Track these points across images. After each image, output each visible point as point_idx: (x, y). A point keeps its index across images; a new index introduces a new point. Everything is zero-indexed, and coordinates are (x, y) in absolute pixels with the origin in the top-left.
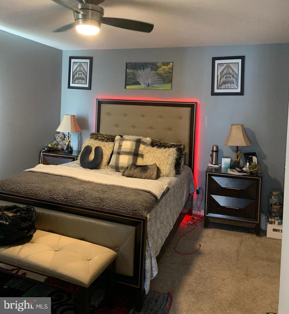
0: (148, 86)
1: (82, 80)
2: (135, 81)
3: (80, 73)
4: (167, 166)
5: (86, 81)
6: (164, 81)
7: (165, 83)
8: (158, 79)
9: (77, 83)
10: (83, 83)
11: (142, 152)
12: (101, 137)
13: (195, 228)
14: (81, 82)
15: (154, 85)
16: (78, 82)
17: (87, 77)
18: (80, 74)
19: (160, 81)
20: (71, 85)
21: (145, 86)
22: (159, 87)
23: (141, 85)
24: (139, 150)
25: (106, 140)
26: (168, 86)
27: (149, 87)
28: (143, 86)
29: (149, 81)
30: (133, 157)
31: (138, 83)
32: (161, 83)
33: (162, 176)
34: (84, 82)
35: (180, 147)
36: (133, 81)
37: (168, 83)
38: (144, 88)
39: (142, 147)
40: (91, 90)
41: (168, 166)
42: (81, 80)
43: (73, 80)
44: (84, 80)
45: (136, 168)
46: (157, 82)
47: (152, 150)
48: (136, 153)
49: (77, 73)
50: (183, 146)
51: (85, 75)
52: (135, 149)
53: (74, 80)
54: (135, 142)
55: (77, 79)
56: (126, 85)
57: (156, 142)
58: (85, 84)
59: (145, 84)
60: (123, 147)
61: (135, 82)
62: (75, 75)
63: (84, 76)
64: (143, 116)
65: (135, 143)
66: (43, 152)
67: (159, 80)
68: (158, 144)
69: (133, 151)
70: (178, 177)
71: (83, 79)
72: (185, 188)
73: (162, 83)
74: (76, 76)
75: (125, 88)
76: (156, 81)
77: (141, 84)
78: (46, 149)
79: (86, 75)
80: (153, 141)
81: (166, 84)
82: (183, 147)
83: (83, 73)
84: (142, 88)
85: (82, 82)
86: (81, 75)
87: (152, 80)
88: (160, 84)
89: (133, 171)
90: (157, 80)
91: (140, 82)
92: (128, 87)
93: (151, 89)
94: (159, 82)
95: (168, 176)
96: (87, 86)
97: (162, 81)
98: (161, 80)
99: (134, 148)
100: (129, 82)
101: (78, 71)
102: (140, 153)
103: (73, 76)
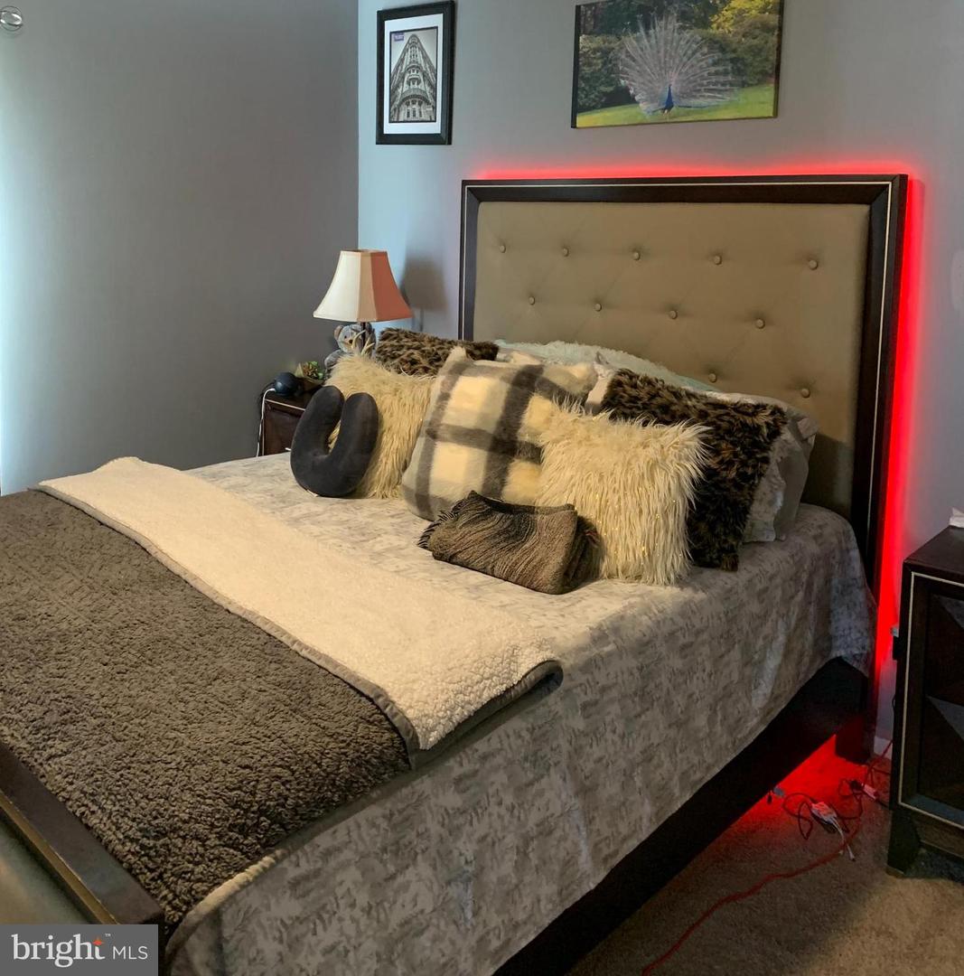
0: (669, 105)
1: (420, 104)
2: (611, 89)
3: (414, 74)
4: (635, 520)
5: (435, 108)
6: (738, 72)
7: (744, 85)
8: (713, 69)
9: (406, 118)
10: (423, 118)
11: (537, 434)
12: (409, 348)
13: (836, 855)
14: (417, 113)
15: (693, 102)
16: (408, 116)
17: (435, 90)
18: (413, 80)
19: (722, 79)
20: (389, 129)
21: (652, 107)
22: (716, 108)
23: (637, 103)
24: (518, 425)
25: (425, 362)
26: (758, 100)
27: (674, 109)
28: (644, 109)
29: (673, 83)
30: (489, 461)
31: (621, 97)
32: (723, 85)
33: (610, 577)
34: (426, 111)
35: (749, 420)
36: (603, 89)
37: (760, 83)
38: (649, 118)
39: (538, 410)
40: (450, 143)
41: (641, 526)
42: (416, 107)
43: (393, 108)
44: (428, 103)
45: (485, 515)
46: (705, 82)
47: (581, 432)
48: (505, 437)
49: (403, 78)
50: (768, 412)
51: (430, 84)
52: (502, 417)
53: (395, 110)
54: (508, 382)
55: (405, 101)
56: (577, 109)
57: (635, 386)
58: (431, 121)
59: (652, 101)
60: (452, 403)
61: (611, 92)
62: (398, 86)
63: (428, 89)
64: (639, 252)
65: (504, 388)
66: (270, 395)
67: (717, 73)
68: (642, 394)
69: (491, 428)
70: (705, 588)
71: (423, 100)
72: (769, 640)
73: (731, 85)
74: (400, 90)
75: (574, 125)
76: (703, 78)
77: (637, 98)
78: (279, 384)
79: (433, 83)
80: (625, 379)
81: (751, 89)
82: (770, 419)
83: (424, 76)
84: (639, 119)
85: (421, 116)
86: (416, 86)
87: (687, 73)
88: (720, 91)
89: (464, 529)
90: (705, 74)
91: (631, 92)
92: (582, 120)
93: (684, 119)
94: (715, 84)
95: (638, 577)
96: (435, 128)
97: (730, 78)
98: (726, 73)
99: (497, 411)
100: (586, 96)
101: (408, 70)
102: (527, 438)
103: (392, 93)
